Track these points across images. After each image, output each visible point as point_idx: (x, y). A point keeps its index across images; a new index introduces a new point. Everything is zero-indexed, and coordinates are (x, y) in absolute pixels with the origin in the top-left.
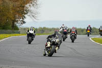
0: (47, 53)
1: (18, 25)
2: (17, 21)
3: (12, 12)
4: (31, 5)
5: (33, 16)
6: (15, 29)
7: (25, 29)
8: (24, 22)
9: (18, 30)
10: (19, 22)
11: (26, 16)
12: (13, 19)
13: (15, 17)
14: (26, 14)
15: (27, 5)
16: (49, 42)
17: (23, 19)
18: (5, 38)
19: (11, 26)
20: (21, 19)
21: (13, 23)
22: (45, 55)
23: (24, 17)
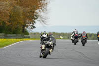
0: (42, 55)
1: (28, 29)
2: (27, 26)
3: (22, 17)
4: (41, 10)
5: (43, 21)
6: (25, 34)
7: (35, 34)
8: (34, 27)
9: (28, 34)
10: (29, 27)
11: (36, 21)
12: (23, 24)
13: (25, 22)
14: (36, 19)
15: (37, 11)
16: (44, 45)
17: (33, 24)
18: (15, 42)
19: (21, 30)
20: (31, 24)
21: (24, 28)
22: (41, 57)
23: (34, 22)
